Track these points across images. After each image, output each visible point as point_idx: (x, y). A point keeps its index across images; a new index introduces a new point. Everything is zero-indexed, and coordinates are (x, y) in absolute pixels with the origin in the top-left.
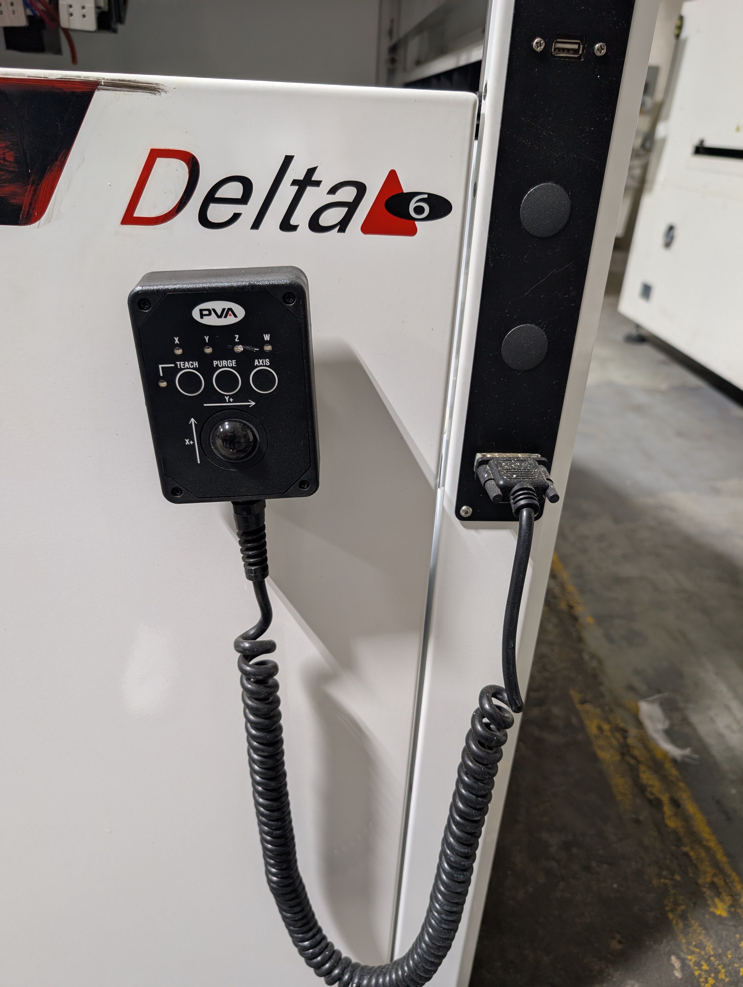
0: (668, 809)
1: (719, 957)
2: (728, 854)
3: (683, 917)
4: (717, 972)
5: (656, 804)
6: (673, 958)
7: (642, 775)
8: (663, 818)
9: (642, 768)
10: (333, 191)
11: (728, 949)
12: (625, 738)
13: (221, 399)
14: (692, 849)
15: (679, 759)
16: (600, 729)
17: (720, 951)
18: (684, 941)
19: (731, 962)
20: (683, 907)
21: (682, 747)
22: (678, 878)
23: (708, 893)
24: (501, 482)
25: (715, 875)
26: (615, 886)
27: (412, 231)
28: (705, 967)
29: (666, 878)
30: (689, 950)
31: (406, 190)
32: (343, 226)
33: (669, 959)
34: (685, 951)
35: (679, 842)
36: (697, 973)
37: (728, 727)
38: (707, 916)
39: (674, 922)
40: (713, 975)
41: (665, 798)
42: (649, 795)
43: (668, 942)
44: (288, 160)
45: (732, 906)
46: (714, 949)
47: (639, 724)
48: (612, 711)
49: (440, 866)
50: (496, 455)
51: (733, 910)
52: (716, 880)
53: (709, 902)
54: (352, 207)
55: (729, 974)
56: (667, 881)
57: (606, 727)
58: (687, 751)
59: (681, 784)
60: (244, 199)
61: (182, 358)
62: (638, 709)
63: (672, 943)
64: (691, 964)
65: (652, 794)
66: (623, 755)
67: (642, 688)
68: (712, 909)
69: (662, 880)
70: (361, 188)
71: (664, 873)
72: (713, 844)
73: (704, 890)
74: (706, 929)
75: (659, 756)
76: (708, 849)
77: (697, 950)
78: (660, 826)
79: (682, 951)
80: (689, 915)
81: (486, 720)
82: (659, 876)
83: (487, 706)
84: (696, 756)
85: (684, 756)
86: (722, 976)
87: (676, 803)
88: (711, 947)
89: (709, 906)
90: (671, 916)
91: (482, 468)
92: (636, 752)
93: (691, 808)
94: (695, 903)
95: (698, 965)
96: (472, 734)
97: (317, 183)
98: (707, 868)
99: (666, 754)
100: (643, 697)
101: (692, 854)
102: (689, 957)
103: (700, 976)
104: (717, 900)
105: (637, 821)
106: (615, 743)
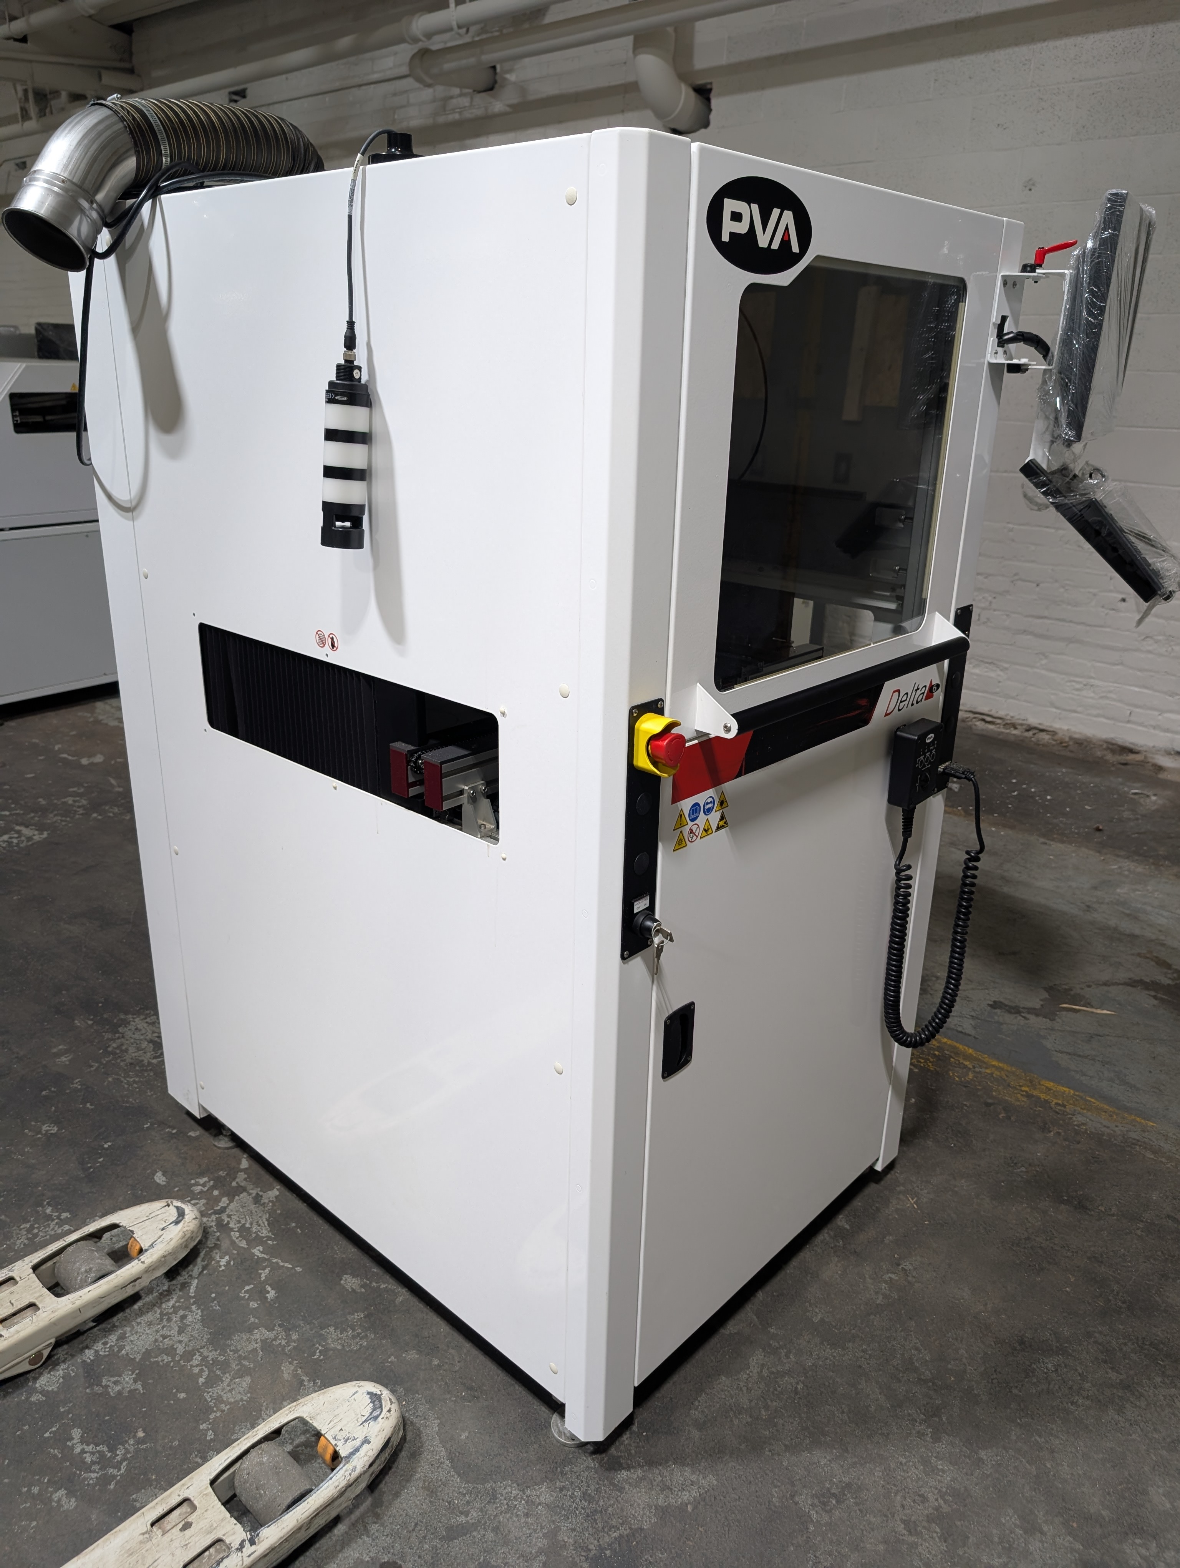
10: (921, 689)
13: (926, 766)
27: (933, 696)
32: (922, 700)
54: (924, 693)
60: (906, 699)
61: (922, 755)
97: (919, 688)
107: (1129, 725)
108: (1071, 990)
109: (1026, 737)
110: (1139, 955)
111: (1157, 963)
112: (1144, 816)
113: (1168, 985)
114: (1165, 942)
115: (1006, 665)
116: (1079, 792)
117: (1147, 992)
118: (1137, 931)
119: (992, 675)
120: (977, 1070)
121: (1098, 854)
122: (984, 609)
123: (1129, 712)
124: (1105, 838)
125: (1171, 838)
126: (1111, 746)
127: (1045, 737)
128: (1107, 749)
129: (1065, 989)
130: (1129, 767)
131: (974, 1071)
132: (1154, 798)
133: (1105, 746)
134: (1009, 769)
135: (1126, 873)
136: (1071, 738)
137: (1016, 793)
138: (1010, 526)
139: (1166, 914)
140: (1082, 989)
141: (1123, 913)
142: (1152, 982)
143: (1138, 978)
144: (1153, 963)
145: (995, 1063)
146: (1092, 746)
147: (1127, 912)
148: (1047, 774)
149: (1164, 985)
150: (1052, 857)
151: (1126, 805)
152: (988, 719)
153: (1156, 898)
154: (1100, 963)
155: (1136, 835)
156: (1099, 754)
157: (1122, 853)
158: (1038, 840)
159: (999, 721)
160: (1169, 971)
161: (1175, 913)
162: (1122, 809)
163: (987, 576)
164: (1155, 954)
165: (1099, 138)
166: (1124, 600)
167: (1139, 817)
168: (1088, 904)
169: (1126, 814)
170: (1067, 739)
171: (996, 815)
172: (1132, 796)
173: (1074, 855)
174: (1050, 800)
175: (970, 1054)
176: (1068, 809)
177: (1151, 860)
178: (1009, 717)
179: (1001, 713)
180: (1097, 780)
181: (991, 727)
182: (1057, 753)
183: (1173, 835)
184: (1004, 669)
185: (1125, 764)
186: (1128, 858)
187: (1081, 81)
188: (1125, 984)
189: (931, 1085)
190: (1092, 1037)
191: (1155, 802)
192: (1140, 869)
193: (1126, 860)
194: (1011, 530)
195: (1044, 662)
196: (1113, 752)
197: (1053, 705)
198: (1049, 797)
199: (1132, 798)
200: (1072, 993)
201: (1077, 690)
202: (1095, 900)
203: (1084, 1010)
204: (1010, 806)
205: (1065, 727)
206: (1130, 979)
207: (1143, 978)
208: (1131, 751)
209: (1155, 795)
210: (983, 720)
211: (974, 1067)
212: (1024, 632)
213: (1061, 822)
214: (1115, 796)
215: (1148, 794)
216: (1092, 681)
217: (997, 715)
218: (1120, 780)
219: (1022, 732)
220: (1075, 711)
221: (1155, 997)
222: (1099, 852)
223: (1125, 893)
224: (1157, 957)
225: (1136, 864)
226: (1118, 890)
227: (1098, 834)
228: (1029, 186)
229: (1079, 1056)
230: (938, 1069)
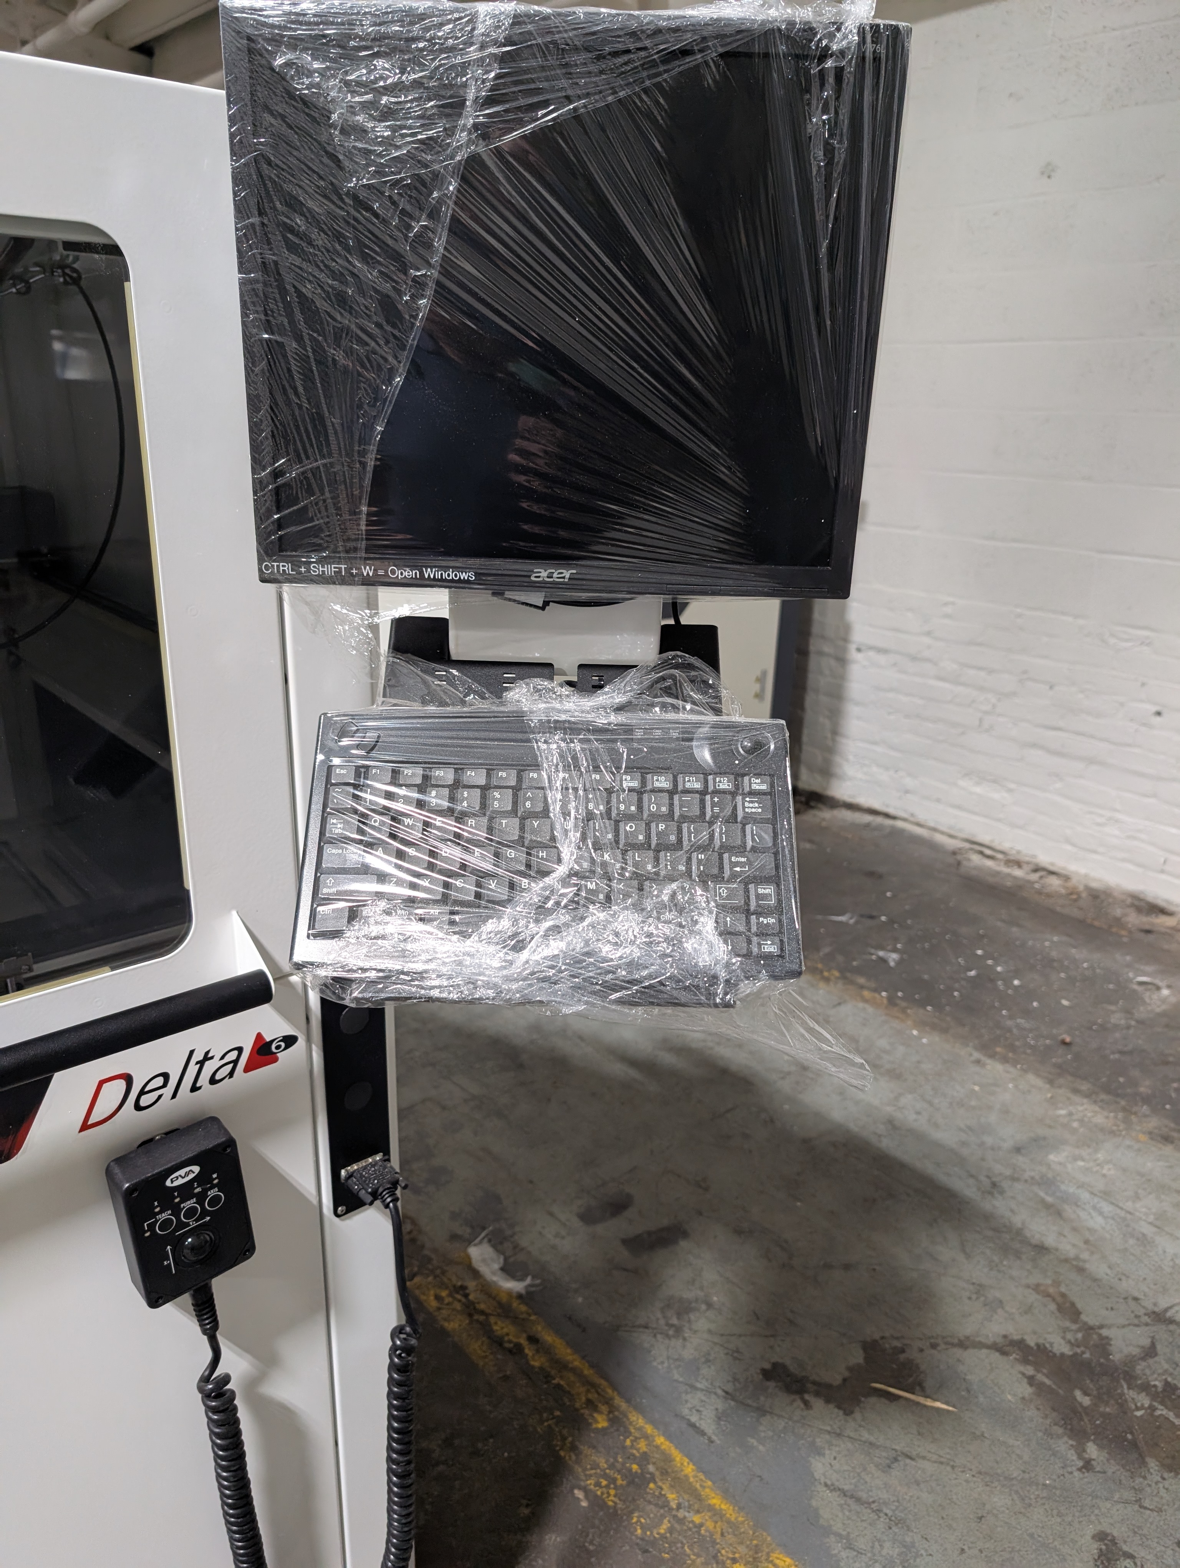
0: (529, 1351)
1: (612, 1467)
2: (592, 1366)
3: (574, 1448)
4: (614, 1480)
5: (517, 1350)
6: (576, 1491)
7: (495, 1328)
8: (527, 1363)
9: (492, 1320)
10: (222, 1058)
11: (617, 1454)
12: (466, 1296)
13: (188, 1225)
14: (561, 1378)
15: (523, 1292)
16: (438, 1298)
17: (612, 1460)
18: (580, 1470)
19: (623, 1464)
20: (570, 1439)
21: (521, 1279)
22: (557, 1413)
23: (586, 1412)
24: (370, 1190)
25: (588, 1391)
26: (506, 1454)
27: (276, 1060)
28: (604, 1483)
29: (547, 1420)
30: (586, 1475)
31: (268, 1040)
32: (231, 1074)
33: (573, 1494)
34: (583, 1478)
35: (548, 1377)
36: (599, 1493)
37: (557, 1235)
38: (592, 1435)
39: (567, 1458)
40: (612, 1486)
41: (523, 1341)
42: (507, 1345)
43: (567, 1479)
44: (192, 1053)
45: (610, 1412)
46: (606, 1463)
47: (476, 1274)
48: (444, 1273)
49: (390, 1481)
50: (355, 1167)
51: (611, 1416)
52: (590, 1396)
53: (590, 1421)
54: (235, 1062)
55: (624, 1477)
56: (550, 1422)
57: (444, 1294)
58: (528, 1281)
59: (533, 1318)
60: (165, 1085)
61: (160, 1212)
62: (469, 1257)
63: (571, 1477)
64: (592, 1487)
65: (510, 1342)
66: (470, 1315)
67: (466, 1231)
68: (594, 1426)
69: (546, 1424)
70: (240, 1050)
71: (545, 1415)
72: (577, 1362)
73: (582, 1411)
74: (594, 1447)
75: (504, 1299)
76: (574, 1370)
77: (593, 1471)
78: (527, 1372)
79: (582, 1480)
80: (577, 1443)
81: (398, 1352)
82: (541, 1421)
83: (398, 1342)
84: (538, 1282)
85: (527, 1287)
86: (619, 1482)
87: (533, 1340)
88: (603, 1461)
89: (590, 1424)
90: (562, 1453)
91: (350, 1181)
92: (482, 1306)
93: (548, 1337)
94: (579, 1429)
95: (598, 1484)
96: (392, 1367)
97: (212, 1058)
98: (579, 1388)
99: (509, 1293)
100: (469, 1242)
101: (562, 1383)
102: (589, 1482)
103: (602, 1493)
104: (595, 1415)
105: (506, 1378)
106: (458, 1306)
107: (1163, 877)
108: (903, 1351)
109: (1029, 882)
110: (1037, 1288)
111: (1060, 1308)
112: (1140, 1022)
113: (1062, 1355)
114: (1087, 1266)
115: (1012, 786)
116: (1063, 975)
117: (1022, 1368)
118: (1050, 1240)
119: (996, 796)
120: (681, 1514)
121: (1048, 1086)
122: (986, 713)
123: (1162, 860)
124: (1069, 1057)
125: (1167, 1063)
126: (1136, 903)
127: (1054, 883)
128: (1132, 905)
129: (895, 1348)
130: (1151, 938)
131: (675, 1516)
132: (1165, 992)
133: (1129, 901)
134: (981, 932)
135: (1075, 1125)
136: (1088, 888)
137: (973, 973)
138: (1019, 610)
139: (1107, 1208)
140: (921, 1350)
141: (1043, 1201)
142: (1038, 1345)
143: (1016, 1337)
144: (1053, 1307)
145: (716, 1501)
146: (1110, 900)
147: (1049, 1199)
148: (1030, 943)
149: (1055, 1355)
150: (977, 1088)
151: (1121, 1002)
152: (988, 852)
153: (1104, 1176)
154: (970, 1298)
155: (1117, 1056)
156: (1118, 912)
157: (1085, 1087)
158: (971, 1055)
159: (1000, 856)
160: (1074, 1327)
161: (1122, 1209)
162: (1113, 1008)
163: (991, 671)
164: (1063, 1289)
165: (1137, 104)
166: (1159, 714)
167: (1133, 1023)
168: (994, 1179)
169: (1117, 1019)
170: (1081, 888)
171: (929, 1008)
172: (1136, 987)
173: (1011, 1086)
174: (1016, 987)
175: (686, 1476)
176: (1035, 1004)
177: (1123, 1103)
178: (1014, 852)
179: (1006, 845)
180: (1097, 956)
181: (989, 863)
182: (1058, 909)
183: (1171, 1059)
184: (1010, 791)
185: (1148, 932)
186: (1088, 1096)
187: (1114, 30)
188: (995, 1347)
189: (591, 1543)
190: (896, 1460)
191: (1164, 1000)
192: (1100, 1119)
193: (1085, 1101)
194: (1019, 616)
195: (1058, 785)
196: (1139, 910)
197: (1068, 841)
198: (1016, 982)
199: (1134, 991)
200: (902, 1357)
201: (1099, 824)
202: (1008, 1172)
203: (906, 1399)
204: (956, 994)
205: (1083, 871)
206: (1005, 1337)
207: (1026, 1337)
208: (1163, 911)
209: (1169, 987)
210: (981, 853)
211: (679, 1507)
212: (1034, 745)
213: (1018, 1026)
214: (1111, 986)
215: (1160, 984)
216: (1118, 816)
217: (998, 848)
218: (1128, 958)
219: (1027, 873)
220: (1095, 852)
221: (1031, 1380)
222: (1051, 1082)
223: (1060, 1164)
224: (1063, 1295)
225: (1097, 1108)
226: (1052, 1157)
227: (1061, 1050)
228: (1048, 172)
229: (858, 1500)
230: (620, 1505)
